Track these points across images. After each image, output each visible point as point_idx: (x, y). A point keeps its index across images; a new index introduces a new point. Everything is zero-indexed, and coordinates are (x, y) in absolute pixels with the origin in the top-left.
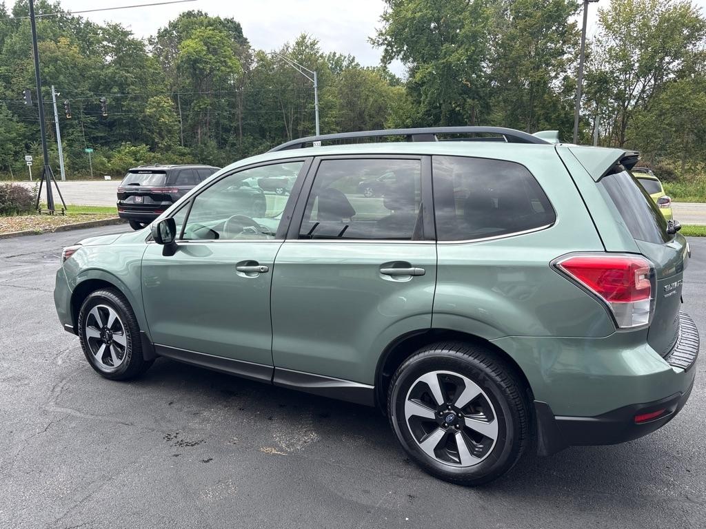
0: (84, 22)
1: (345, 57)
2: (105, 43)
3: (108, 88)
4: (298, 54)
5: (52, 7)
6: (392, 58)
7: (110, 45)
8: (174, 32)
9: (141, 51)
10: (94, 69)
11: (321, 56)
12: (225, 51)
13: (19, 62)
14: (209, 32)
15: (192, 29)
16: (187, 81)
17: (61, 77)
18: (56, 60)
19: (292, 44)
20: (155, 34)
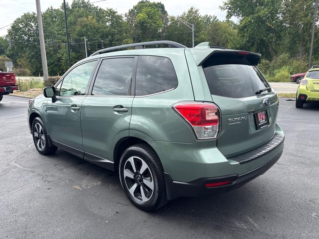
0: (99, 8)
1: (212, 17)
2: (107, 17)
3: (107, 36)
4: (189, 16)
5: (86, 3)
6: (231, 15)
7: (109, 18)
8: (135, 10)
9: (121, 20)
10: (102, 29)
11: (200, 17)
12: (156, 18)
13: (73, 27)
14: (149, 9)
15: (143, 8)
16: (140, 32)
17: (89, 33)
18: (87, 25)
19: (187, 12)
20: (128, 12)
